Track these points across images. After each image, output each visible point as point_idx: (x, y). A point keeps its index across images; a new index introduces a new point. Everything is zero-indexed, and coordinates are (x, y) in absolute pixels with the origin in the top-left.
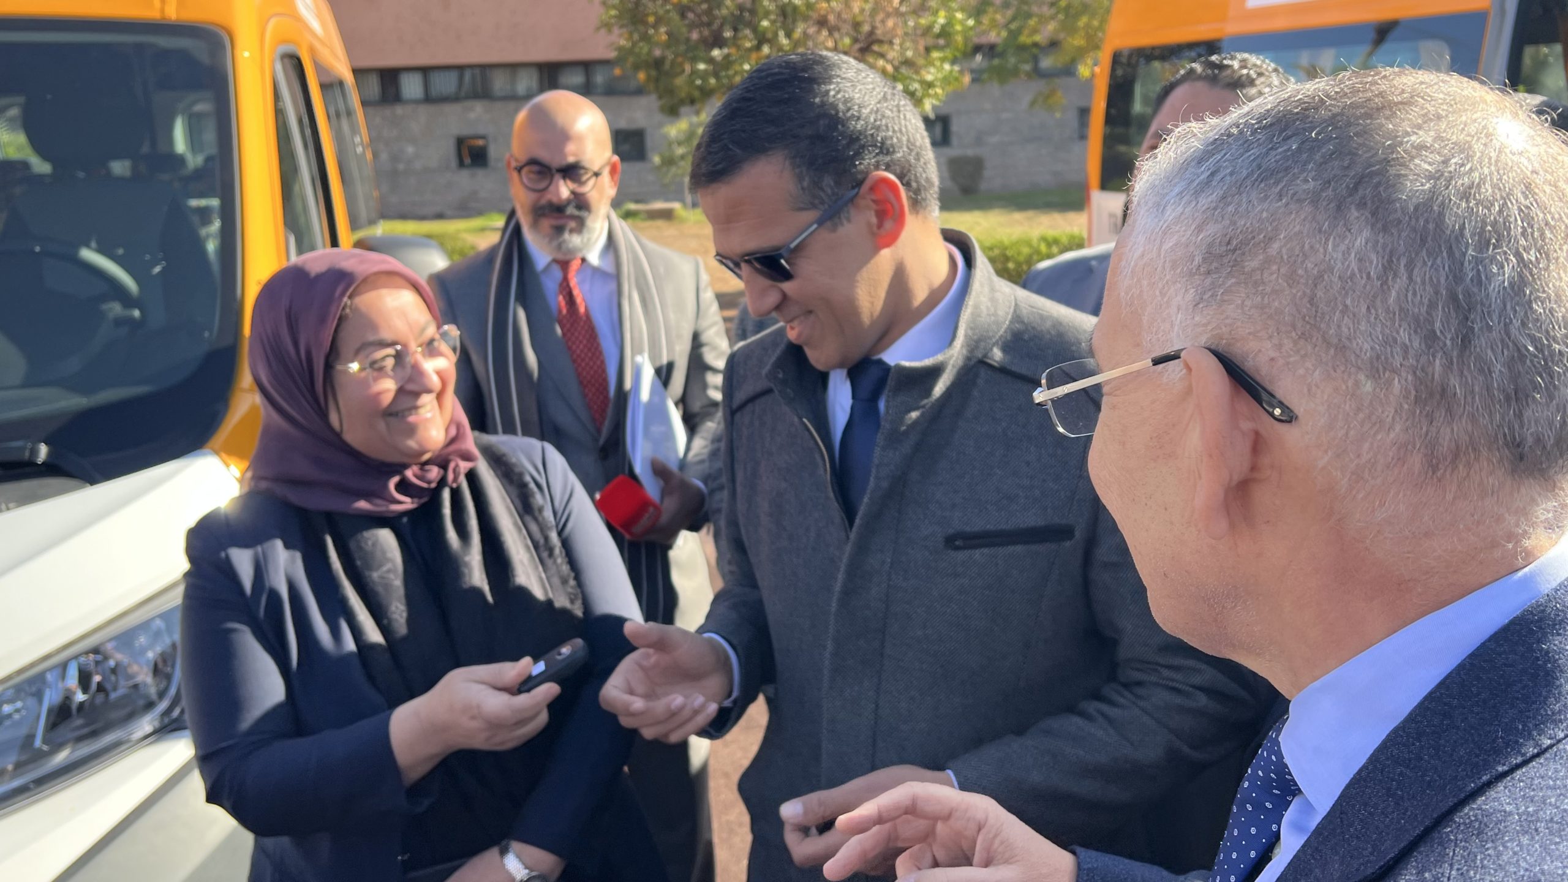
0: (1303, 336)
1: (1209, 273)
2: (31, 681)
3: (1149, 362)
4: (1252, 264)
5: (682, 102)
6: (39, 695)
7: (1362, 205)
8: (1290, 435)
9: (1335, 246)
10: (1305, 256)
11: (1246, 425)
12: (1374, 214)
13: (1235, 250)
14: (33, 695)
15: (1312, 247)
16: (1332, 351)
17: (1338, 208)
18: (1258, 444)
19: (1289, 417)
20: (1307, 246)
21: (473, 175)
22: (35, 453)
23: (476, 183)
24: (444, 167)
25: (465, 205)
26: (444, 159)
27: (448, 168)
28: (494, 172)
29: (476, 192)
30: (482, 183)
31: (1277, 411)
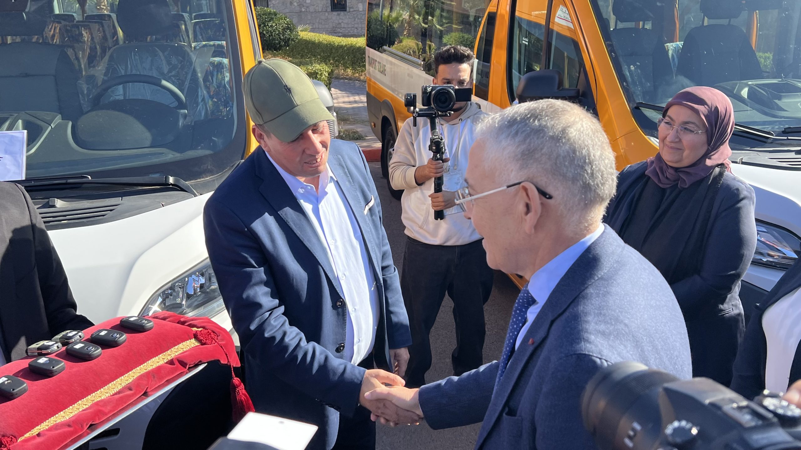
3: (505, 187)
4: (537, 156)
8: (551, 202)
13: (531, 152)
16: (562, 178)
19: (550, 197)
21: (339, 15)
22: (167, 180)
23: (340, 19)
24: (324, 10)
25: (334, 30)
26: (325, 6)
27: (326, 11)
28: (349, 14)
29: (340, 24)
30: (342, 19)
31: (547, 196)
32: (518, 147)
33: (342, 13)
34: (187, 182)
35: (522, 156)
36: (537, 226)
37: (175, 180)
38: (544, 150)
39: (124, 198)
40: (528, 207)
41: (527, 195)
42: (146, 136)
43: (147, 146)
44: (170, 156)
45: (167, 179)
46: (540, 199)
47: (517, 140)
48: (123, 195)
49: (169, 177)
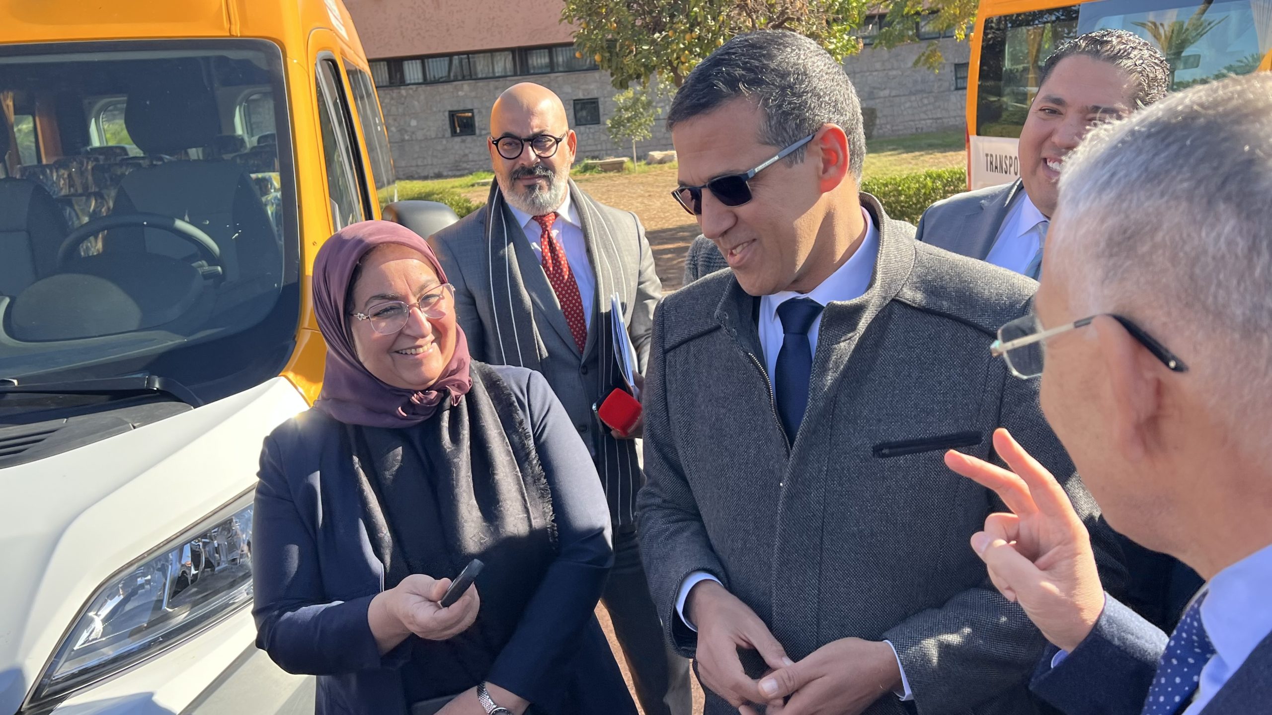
0: (1188, 305)
1: (1111, 256)
2: (157, 559)
3: (1070, 326)
4: (1144, 249)
5: (630, 77)
6: (163, 570)
7: (1228, 199)
8: (1184, 381)
9: (1208, 234)
10: (1184, 242)
11: (1149, 375)
12: (1239, 205)
13: (1129, 238)
14: (159, 570)
15: (1189, 235)
16: (1211, 317)
17: (1209, 202)
18: (1159, 389)
19: (1182, 368)
20: (1185, 235)
21: (463, 141)
22: (151, 383)
23: (466, 147)
24: (440, 136)
25: (457, 166)
26: (440, 129)
27: (443, 137)
28: (480, 138)
29: (466, 155)
30: (470, 148)
33: (469, 138)
39: (71, 418)
45: (150, 381)
49: (154, 378)
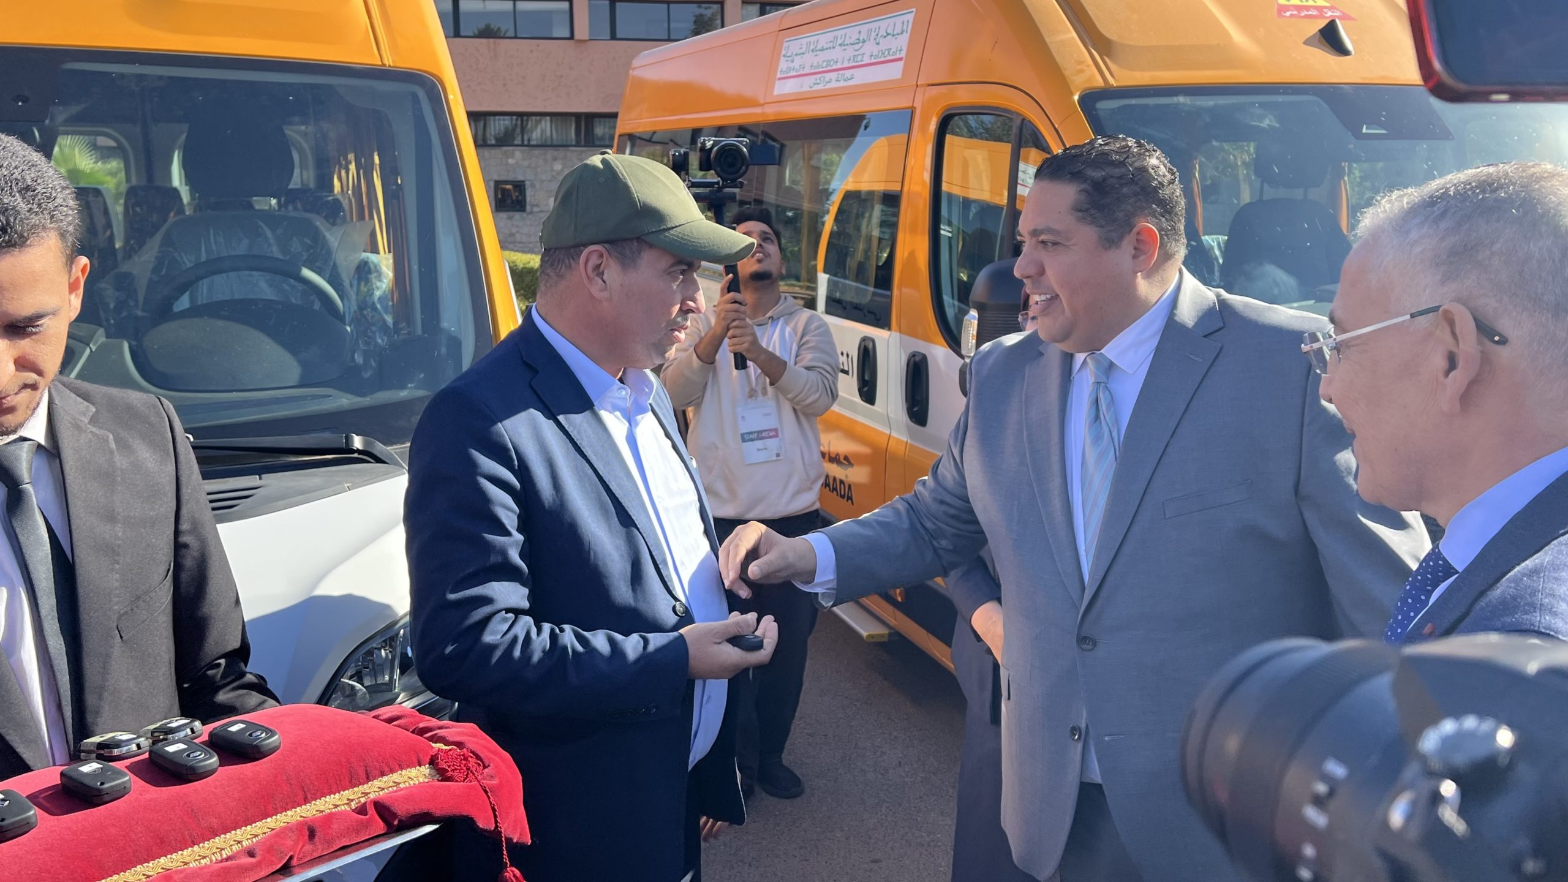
3: (1408, 317)
19: (1503, 341)
21: (510, 218)
22: (350, 442)
23: (513, 226)
28: (530, 216)
29: (512, 235)
30: (517, 226)
31: (1497, 338)
32: (1442, 239)
33: (517, 215)
34: (388, 448)
35: (1448, 257)
36: (1466, 398)
37: (365, 443)
38: (1497, 247)
39: (263, 476)
40: (1452, 363)
41: (1454, 334)
42: (289, 368)
43: (291, 384)
44: (344, 401)
45: (348, 439)
46: (1480, 343)
47: (1443, 225)
48: (260, 471)
49: (352, 437)
